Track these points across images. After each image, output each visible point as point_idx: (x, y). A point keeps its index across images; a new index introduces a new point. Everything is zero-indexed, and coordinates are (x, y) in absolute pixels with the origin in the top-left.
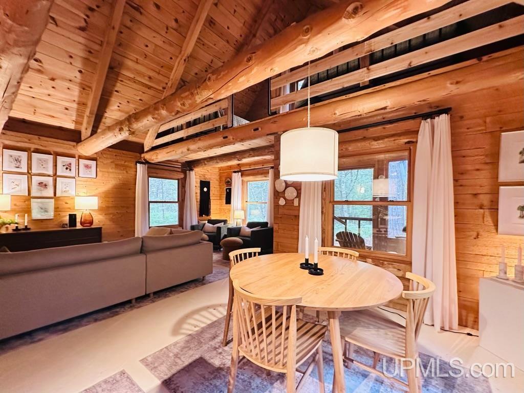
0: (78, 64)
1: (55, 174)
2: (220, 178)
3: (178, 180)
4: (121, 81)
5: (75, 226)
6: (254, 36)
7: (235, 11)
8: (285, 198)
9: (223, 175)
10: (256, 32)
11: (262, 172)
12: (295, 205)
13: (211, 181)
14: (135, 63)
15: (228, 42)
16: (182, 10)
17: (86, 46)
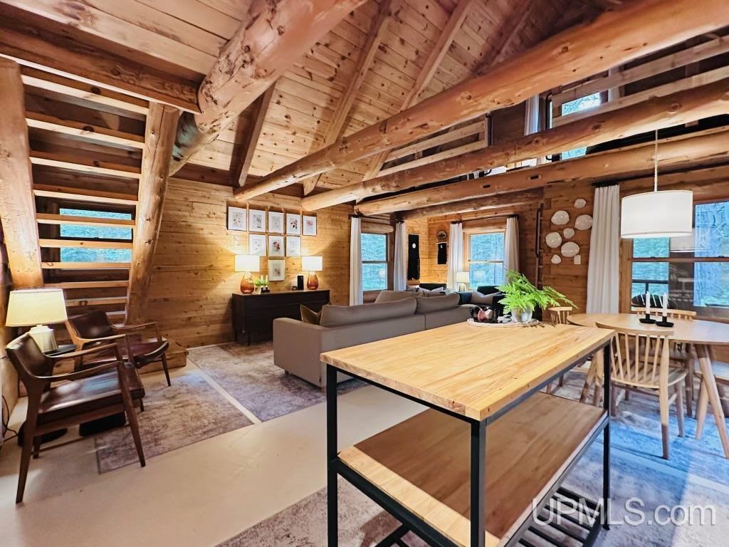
0: (318, 114)
1: (285, 233)
2: (430, 230)
3: (386, 234)
4: (351, 126)
5: (303, 289)
6: (499, 52)
7: (480, 28)
8: (560, 255)
9: (434, 226)
10: (501, 49)
11: (494, 221)
12: (575, 263)
13: (420, 235)
14: (368, 105)
15: (465, 64)
16: (425, 39)
17: (330, 95)
